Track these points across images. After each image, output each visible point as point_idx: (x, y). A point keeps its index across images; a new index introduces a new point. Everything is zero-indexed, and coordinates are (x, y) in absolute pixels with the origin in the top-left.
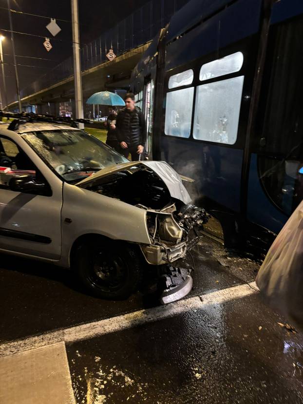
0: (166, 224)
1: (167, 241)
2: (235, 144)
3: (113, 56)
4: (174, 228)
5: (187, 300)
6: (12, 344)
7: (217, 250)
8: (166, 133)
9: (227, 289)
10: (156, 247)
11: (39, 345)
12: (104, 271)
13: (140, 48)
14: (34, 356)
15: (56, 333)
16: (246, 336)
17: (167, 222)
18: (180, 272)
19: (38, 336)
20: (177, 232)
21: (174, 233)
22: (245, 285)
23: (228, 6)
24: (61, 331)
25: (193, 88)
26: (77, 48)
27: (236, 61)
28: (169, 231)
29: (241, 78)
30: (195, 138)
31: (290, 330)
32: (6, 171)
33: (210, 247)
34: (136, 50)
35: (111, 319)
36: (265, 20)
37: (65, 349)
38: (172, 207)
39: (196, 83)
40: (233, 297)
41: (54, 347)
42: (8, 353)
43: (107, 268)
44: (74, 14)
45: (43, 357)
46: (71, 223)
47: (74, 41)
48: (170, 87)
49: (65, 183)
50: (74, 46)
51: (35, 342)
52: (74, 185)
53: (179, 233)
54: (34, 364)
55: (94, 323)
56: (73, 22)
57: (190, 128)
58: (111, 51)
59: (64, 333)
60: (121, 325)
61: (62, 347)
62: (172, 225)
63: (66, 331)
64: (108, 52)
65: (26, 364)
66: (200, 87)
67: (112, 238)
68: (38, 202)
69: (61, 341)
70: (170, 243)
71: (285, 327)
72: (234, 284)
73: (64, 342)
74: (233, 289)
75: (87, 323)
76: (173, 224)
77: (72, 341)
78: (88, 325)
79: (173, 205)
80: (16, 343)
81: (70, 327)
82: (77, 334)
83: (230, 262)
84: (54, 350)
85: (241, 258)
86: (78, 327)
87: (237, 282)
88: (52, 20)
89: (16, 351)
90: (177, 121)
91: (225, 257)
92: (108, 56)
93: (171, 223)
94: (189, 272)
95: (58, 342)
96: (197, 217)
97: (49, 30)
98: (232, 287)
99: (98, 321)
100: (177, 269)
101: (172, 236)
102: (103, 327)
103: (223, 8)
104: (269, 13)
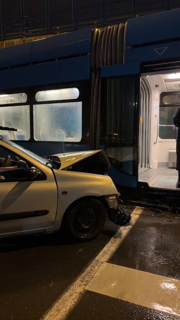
2: (80, 141)
6: (82, 276)
10: (114, 197)
11: (96, 269)
15: (94, 262)
36: (93, 74)
46: (68, 194)
49: (54, 170)
59: (97, 260)
73: (105, 262)
77: (107, 260)
82: (104, 258)
86: (98, 256)
95: (102, 264)
103: (54, 60)
104: (95, 69)
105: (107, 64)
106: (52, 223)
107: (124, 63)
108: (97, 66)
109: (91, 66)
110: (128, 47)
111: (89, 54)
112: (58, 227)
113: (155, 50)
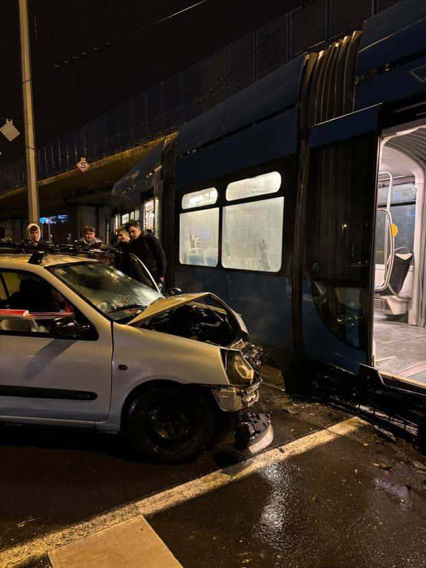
0: (236, 363)
1: (239, 384)
2: (279, 272)
3: (86, 165)
4: (244, 367)
5: (266, 453)
6: (76, 527)
7: (278, 398)
8: (181, 262)
9: (306, 437)
10: (232, 390)
11: (112, 523)
12: (166, 429)
13: (116, 155)
14: (112, 535)
15: (126, 508)
16: (344, 481)
17: (236, 361)
18: (258, 418)
19: (106, 514)
20: (248, 372)
21: (245, 374)
22: (323, 431)
23: (256, 124)
24: (132, 505)
25: (218, 209)
26: (32, 154)
27: (272, 181)
28: (239, 372)
29: (281, 200)
30: (224, 266)
31: (387, 469)
32: (24, 314)
33: (268, 394)
34: (111, 158)
35: (186, 484)
36: (303, 141)
37: (146, 522)
38: (240, 343)
39: (222, 203)
40: (315, 444)
41: (133, 522)
42: (77, 538)
43: (170, 424)
44: (27, 112)
45: (124, 534)
46: (127, 370)
47: (27, 146)
48: (184, 207)
49: (114, 323)
50: (27, 152)
51: (105, 520)
52: (125, 324)
53: (250, 373)
54: (117, 542)
55: (168, 491)
56: (25, 122)
57: (217, 255)
58: (83, 160)
59: (136, 507)
60: (202, 488)
61: (142, 521)
62: (242, 364)
63: (138, 504)
64: (79, 160)
65: (107, 545)
66: (227, 209)
67: (182, 383)
68: (80, 349)
69: (137, 514)
70: (241, 385)
71: (381, 467)
72: (311, 431)
73: (142, 516)
74: (311, 436)
75: (160, 492)
76: (243, 362)
77: (151, 512)
78: (162, 494)
79: (241, 340)
80: (81, 525)
81: (141, 500)
82: (154, 505)
83: (297, 408)
84: (135, 525)
85: (309, 403)
86: (150, 498)
87: (314, 429)
88: (7, 121)
89: (85, 534)
90: (198, 247)
91: (290, 404)
92: (79, 165)
93: (240, 362)
94: (268, 416)
95: (133, 516)
96: (256, 356)
97: (4, 133)
98: (310, 434)
99: (172, 488)
100: (254, 414)
101: (243, 377)
102: (181, 493)
103: (250, 125)
104: (306, 134)
108: (310, 126)
109: (299, 127)
110: (363, 77)
111: (297, 105)
113: (411, 72)
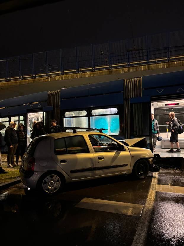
23: (105, 94)
46: (135, 157)
104: (126, 99)
105: (132, 97)
106: (129, 170)
107: (142, 96)
108: (127, 98)
109: (124, 98)
110: (143, 89)
111: (122, 92)
112: (131, 172)
113: (157, 90)
